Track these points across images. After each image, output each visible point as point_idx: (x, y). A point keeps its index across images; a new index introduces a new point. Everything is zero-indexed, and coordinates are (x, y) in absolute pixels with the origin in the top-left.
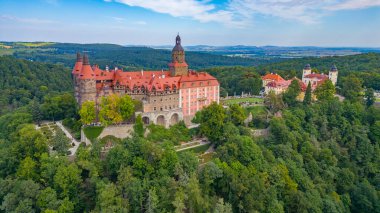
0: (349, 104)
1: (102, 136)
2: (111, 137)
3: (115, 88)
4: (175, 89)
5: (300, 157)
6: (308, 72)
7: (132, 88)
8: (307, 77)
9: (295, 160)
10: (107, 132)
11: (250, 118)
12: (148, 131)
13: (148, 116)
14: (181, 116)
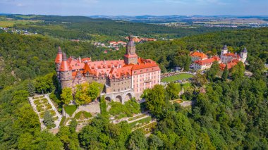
0: (255, 82)
1: (77, 111)
2: (84, 112)
3: (86, 75)
4: (129, 76)
5: (218, 125)
6: (225, 52)
7: (97, 75)
9: (214, 127)
10: (81, 109)
11: (183, 91)
12: (109, 107)
13: (110, 96)
14: (133, 94)
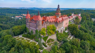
3: (46, 22)
7: (52, 22)
8: (73, 15)
10: (49, 37)
